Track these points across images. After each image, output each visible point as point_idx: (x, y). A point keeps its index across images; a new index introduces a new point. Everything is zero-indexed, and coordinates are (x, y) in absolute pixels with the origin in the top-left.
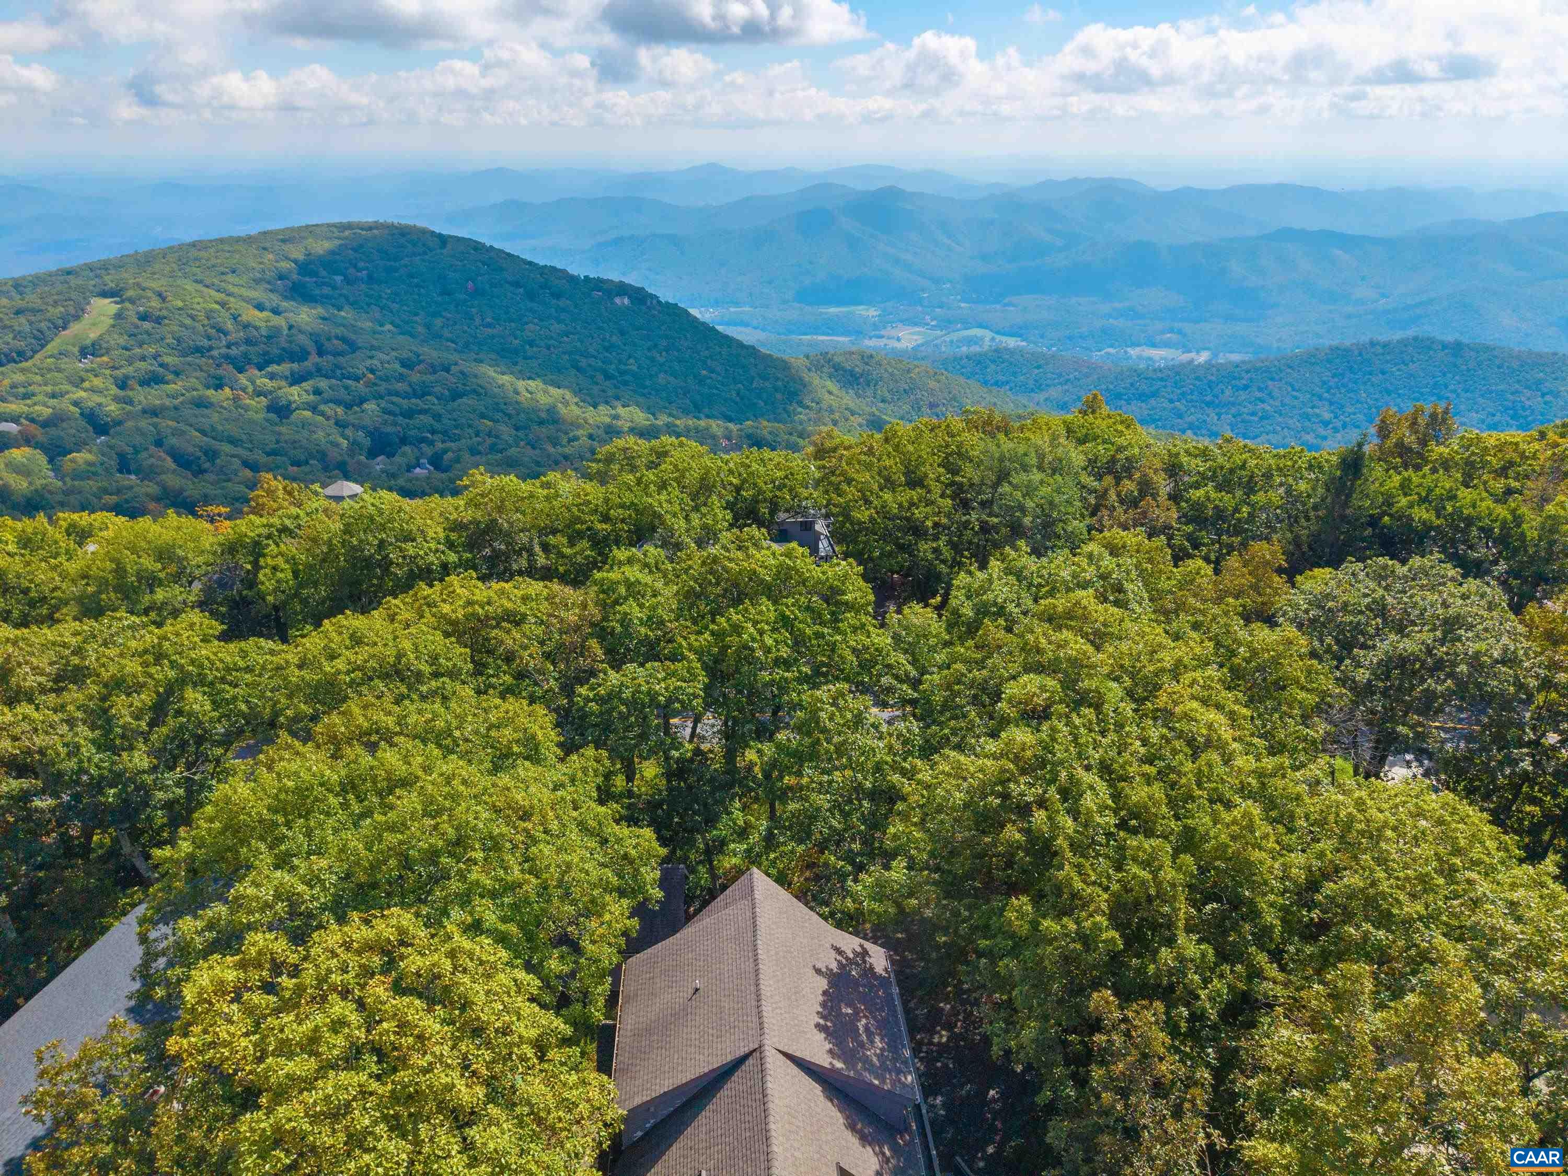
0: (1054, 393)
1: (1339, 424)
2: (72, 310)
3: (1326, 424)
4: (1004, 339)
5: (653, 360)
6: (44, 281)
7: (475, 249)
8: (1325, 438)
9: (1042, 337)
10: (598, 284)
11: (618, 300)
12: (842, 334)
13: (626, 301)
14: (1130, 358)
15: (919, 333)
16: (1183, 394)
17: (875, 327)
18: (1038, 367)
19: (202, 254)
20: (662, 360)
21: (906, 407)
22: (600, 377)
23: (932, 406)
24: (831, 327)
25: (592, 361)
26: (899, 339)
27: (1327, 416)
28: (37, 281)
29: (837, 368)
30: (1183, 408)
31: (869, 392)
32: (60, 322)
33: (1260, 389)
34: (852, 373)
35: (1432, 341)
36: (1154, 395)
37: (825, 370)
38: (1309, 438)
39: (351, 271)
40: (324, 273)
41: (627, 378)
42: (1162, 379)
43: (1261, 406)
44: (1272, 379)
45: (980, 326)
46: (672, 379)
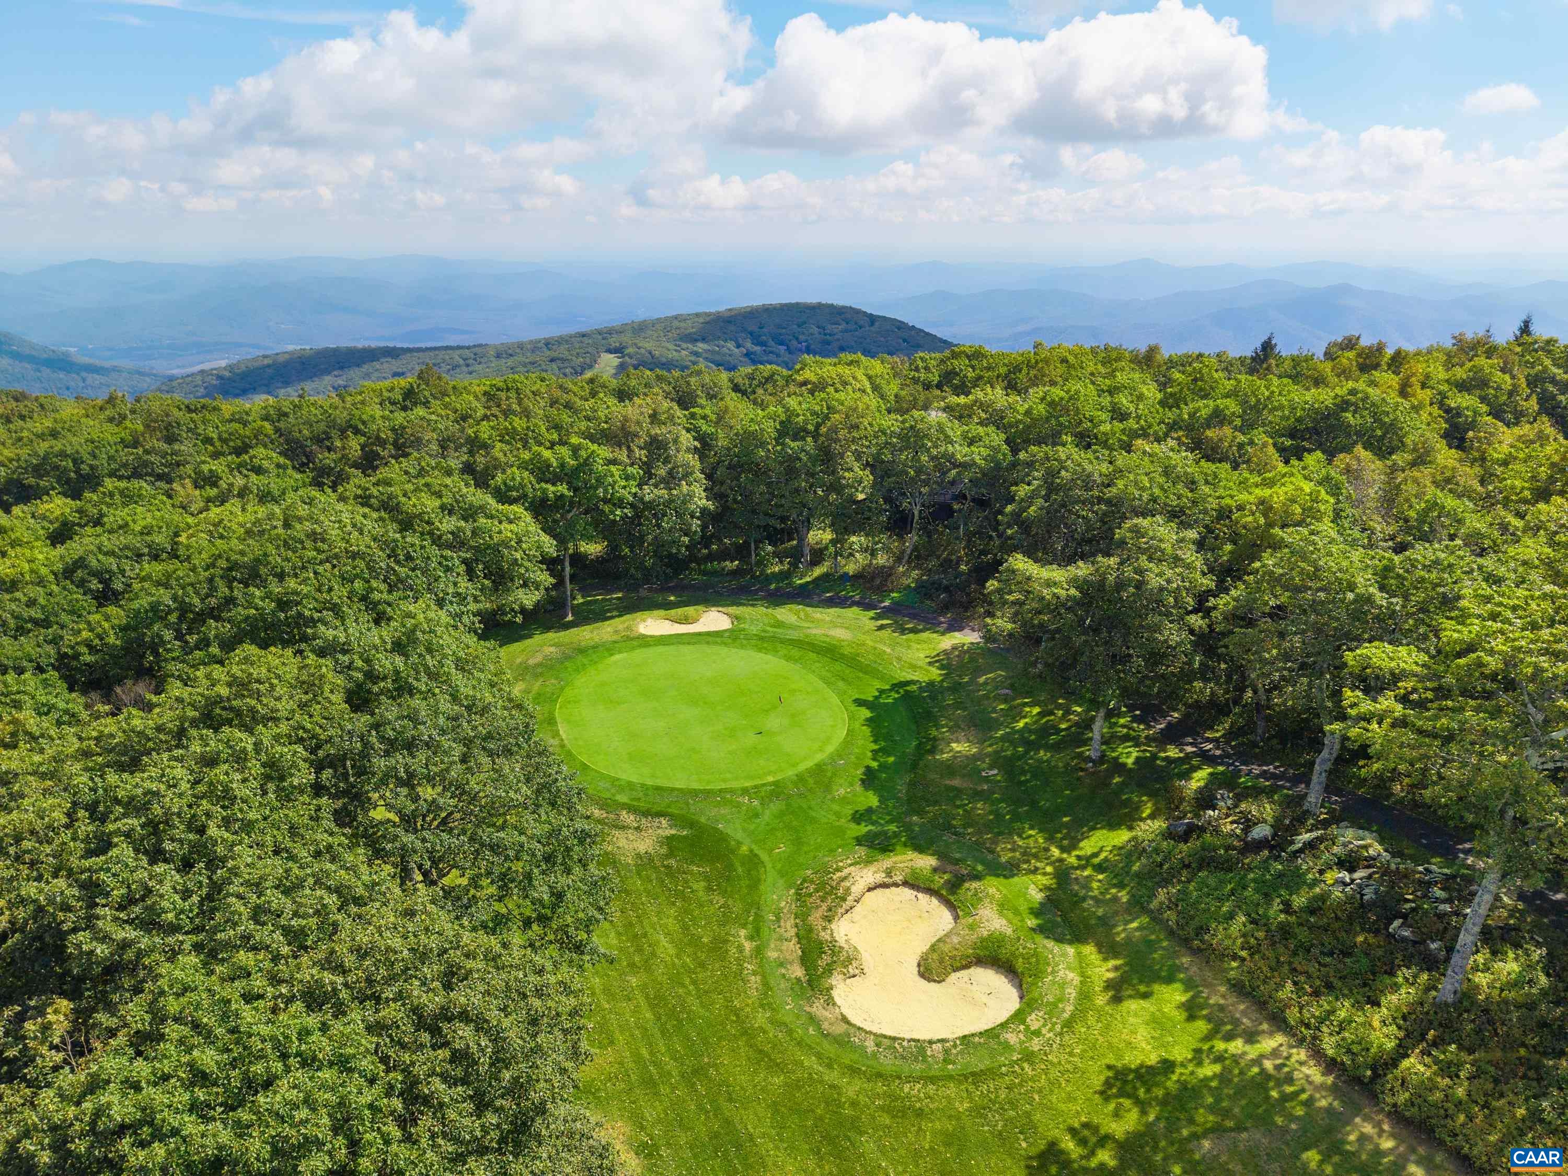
2: (588, 360)
6: (567, 341)
7: (899, 328)
19: (682, 325)
28: (561, 341)
32: (579, 369)
39: (795, 343)
40: (772, 343)
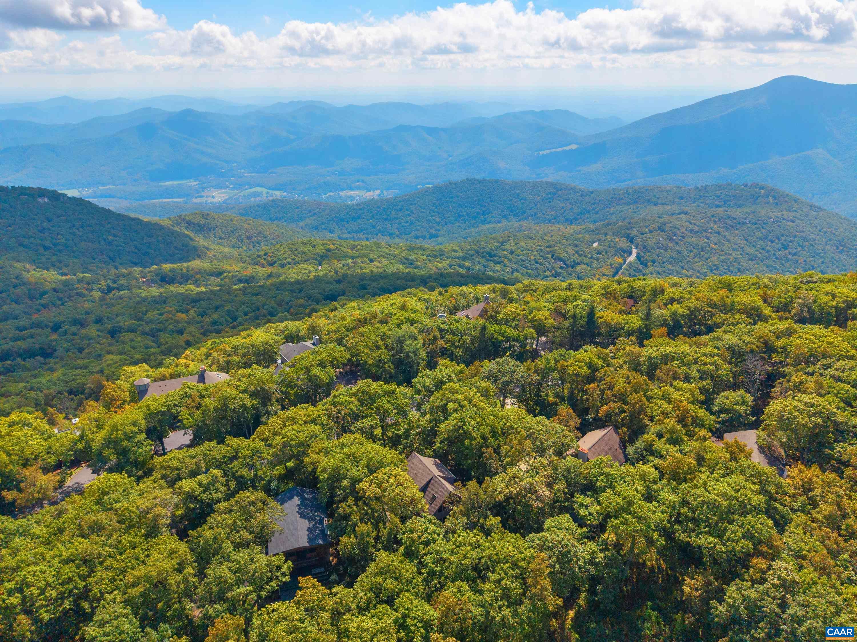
0: (309, 221)
1: (443, 223)
3: (438, 223)
4: (274, 192)
5: (74, 234)
8: (439, 230)
9: (294, 189)
10: (23, 191)
11: (40, 200)
12: (179, 197)
13: (46, 200)
14: (341, 197)
15: (225, 193)
16: (373, 216)
17: (198, 191)
18: (298, 208)
20: (81, 234)
21: (235, 240)
22: (41, 250)
23: (249, 238)
24: (168, 193)
25: (32, 240)
26: (213, 197)
27: (438, 220)
29: (189, 223)
30: (374, 223)
31: (211, 234)
33: (407, 210)
34: (199, 225)
35: (474, 180)
36: (359, 217)
37: (182, 225)
38: (433, 231)
41: (60, 248)
42: (361, 209)
43: (409, 218)
44: (412, 204)
45: (259, 186)
46: (90, 244)
